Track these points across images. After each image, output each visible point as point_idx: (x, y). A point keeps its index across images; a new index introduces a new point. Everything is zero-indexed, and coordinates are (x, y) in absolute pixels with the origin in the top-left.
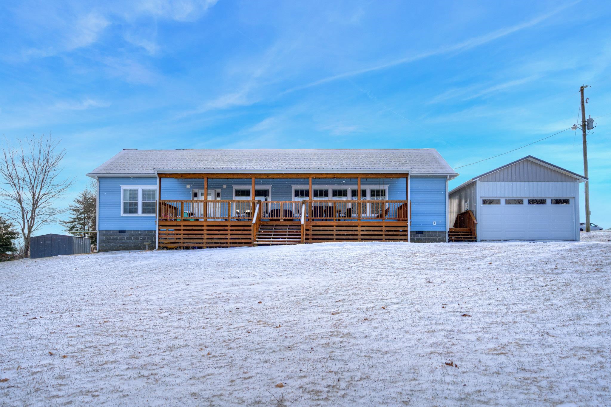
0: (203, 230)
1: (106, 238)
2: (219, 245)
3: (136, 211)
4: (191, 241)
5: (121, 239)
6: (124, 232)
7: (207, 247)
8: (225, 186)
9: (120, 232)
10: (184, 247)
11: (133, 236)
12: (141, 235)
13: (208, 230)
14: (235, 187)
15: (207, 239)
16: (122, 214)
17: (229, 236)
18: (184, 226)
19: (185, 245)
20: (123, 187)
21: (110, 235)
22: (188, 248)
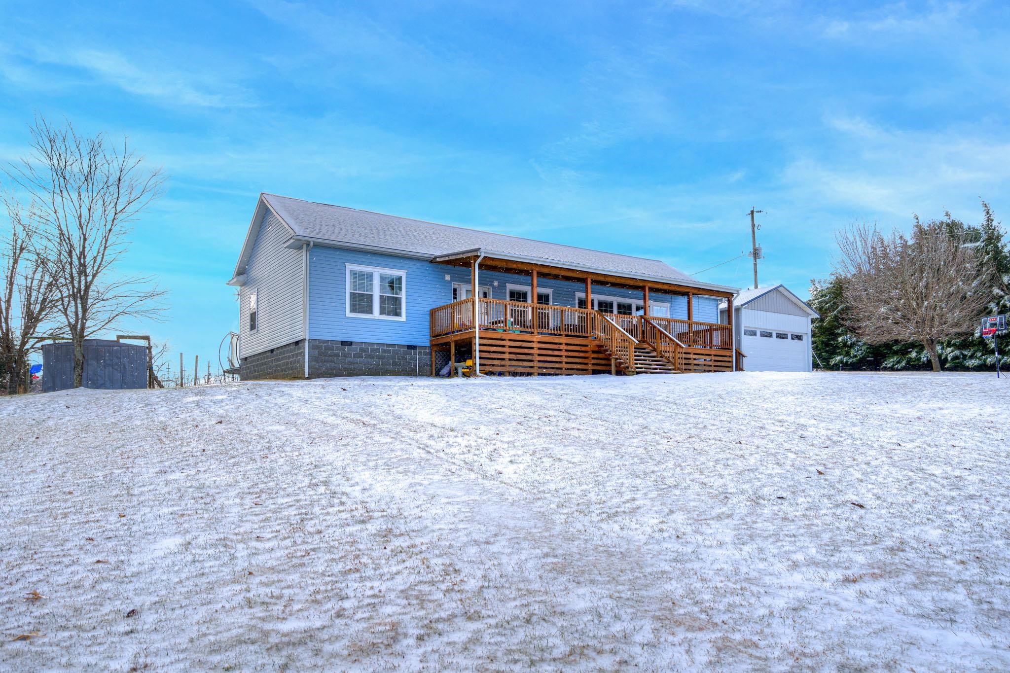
0: (532, 348)
1: (320, 354)
2: (553, 371)
3: (370, 311)
4: (520, 363)
5: (345, 356)
6: (350, 344)
7: (539, 374)
8: (496, 284)
9: (344, 343)
10: (509, 373)
11: (365, 351)
12: (377, 350)
13: (539, 349)
14: (510, 287)
15: (539, 361)
16: (348, 314)
17: (565, 360)
18: (510, 340)
19: (512, 369)
20: (350, 267)
21: (327, 348)
22: (514, 374)
